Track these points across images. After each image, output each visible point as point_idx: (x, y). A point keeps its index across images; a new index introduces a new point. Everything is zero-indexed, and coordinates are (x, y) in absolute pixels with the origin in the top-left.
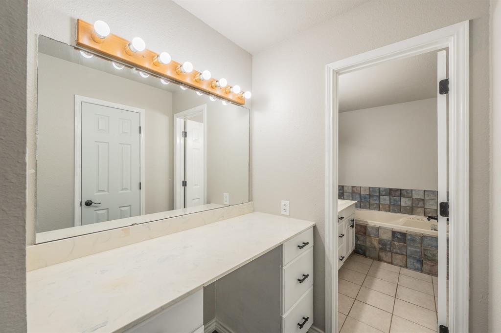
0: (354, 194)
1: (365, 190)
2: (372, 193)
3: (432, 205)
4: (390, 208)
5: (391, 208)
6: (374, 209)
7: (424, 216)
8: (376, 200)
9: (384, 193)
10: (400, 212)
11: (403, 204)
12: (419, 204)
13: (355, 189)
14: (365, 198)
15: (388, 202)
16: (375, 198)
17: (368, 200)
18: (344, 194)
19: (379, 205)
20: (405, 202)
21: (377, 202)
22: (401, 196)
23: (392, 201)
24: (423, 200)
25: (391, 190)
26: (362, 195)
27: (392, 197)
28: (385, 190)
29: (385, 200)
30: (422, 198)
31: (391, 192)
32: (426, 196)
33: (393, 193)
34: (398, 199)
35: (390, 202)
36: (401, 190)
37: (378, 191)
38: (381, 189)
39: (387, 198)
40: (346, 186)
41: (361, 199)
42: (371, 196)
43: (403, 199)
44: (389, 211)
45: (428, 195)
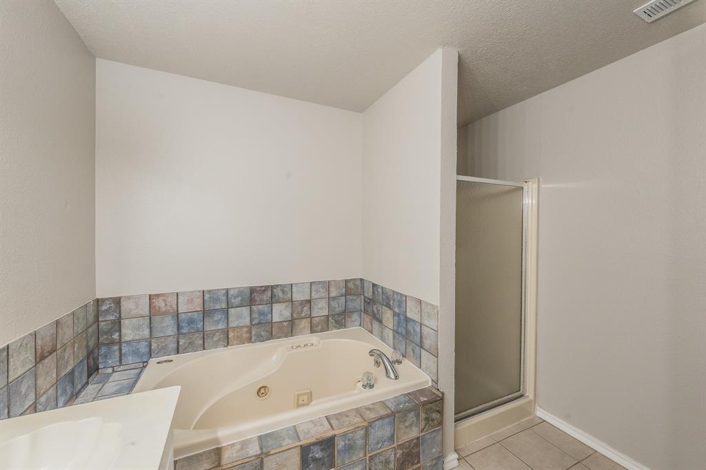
0: (156, 319)
1: (191, 301)
2: (209, 306)
3: (321, 309)
4: (251, 333)
5: (253, 333)
6: (216, 345)
7: (311, 333)
8: (219, 321)
9: (237, 301)
10: (271, 336)
11: (276, 318)
12: (302, 311)
13: (160, 303)
14: (191, 322)
15: (247, 321)
16: (217, 317)
17: (200, 325)
18: (125, 323)
19: (226, 333)
20: (280, 313)
21: (221, 326)
22: (273, 300)
23: (255, 315)
24: (309, 301)
25: (253, 290)
26: (182, 317)
27: (255, 308)
28: (241, 292)
29: (241, 317)
30: (308, 298)
31: (252, 296)
32: (313, 295)
33: (257, 297)
34: (265, 308)
35: (251, 320)
36: (272, 287)
37: (224, 298)
38: (231, 292)
39: (245, 311)
40: (129, 298)
41: (179, 328)
42: (206, 313)
43: (276, 307)
44: (250, 340)
45: (317, 291)
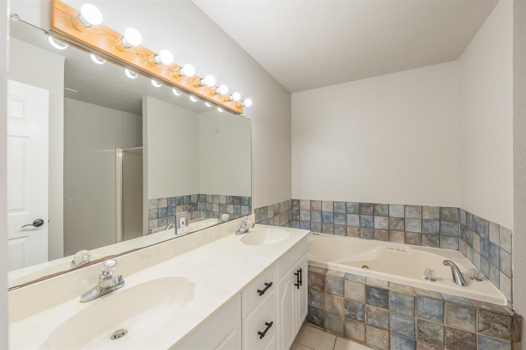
0: (313, 212)
1: (327, 206)
2: (337, 211)
3: (415, 227)
4: (360, 232)
5: (362, 232)
6: (340, 233)
7: (405, 243)
8: (342, 220)
9: (351, 210)
10: (373, 238)
11: (377, 226)
12: (397, 225)
13: (314, 205)
14: (328, 217)
15: (357, 223)
16: (341, 217)
17: (332, 220)
18: (301, 212)
19: (346, 227)
20: (380, 223)
21: (343, 223)
22: (374, 213)
23: (363, 221)
24: (404, 219)
25: (361, 205)
26: (324, 214)
27: (362, 216)
28: (354, 205)
29: (354, 220)
30: (402, 216)
31: (361, 208)
32: (406, 215)
33: (364, 209)
34: (370, 218)
35: (360, 224)
36: (374, 205)
37: (344, 207)
38: (348, 204)
39: (356, 217)
40: (303, 200)
41: (322, 219)
42: (335, 214)
43: (377, 219)
44: (359, 236)
45: (410, 213)
